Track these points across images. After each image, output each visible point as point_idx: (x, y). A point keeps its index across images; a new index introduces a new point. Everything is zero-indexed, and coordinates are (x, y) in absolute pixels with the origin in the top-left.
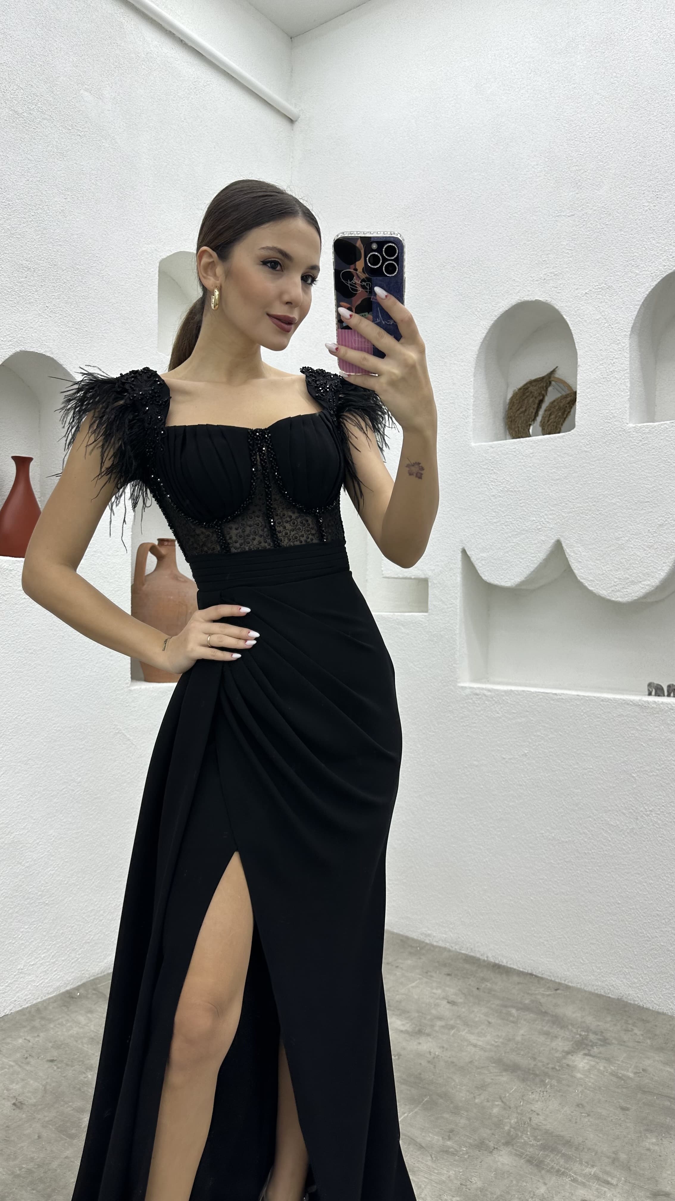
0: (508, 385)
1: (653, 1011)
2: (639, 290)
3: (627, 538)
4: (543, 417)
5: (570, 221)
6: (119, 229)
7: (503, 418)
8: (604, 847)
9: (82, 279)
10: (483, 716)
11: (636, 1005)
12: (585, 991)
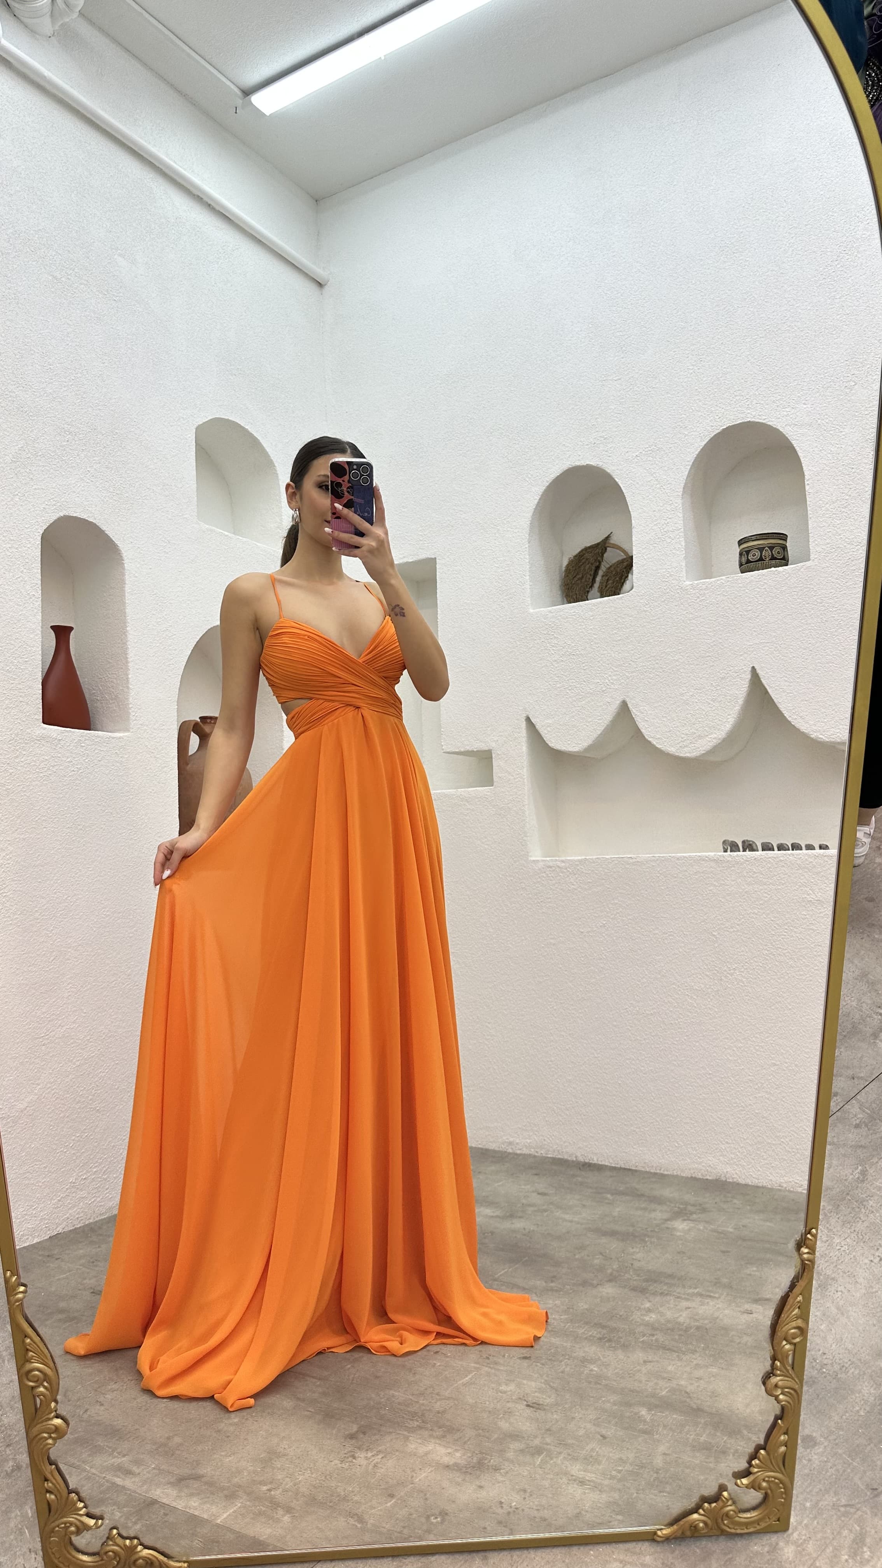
0: (563, 554)
1: (753, 1186)
2: (688, 450)
3: (691, 693)
4: (600, 582)
5: (617, 385)
6: (156, 394)
7: (560, 587)
8: (690, 1014)
9: (121, 444)
10: (558, 890)
11: (734, 1182)
12: (683, 1177)
